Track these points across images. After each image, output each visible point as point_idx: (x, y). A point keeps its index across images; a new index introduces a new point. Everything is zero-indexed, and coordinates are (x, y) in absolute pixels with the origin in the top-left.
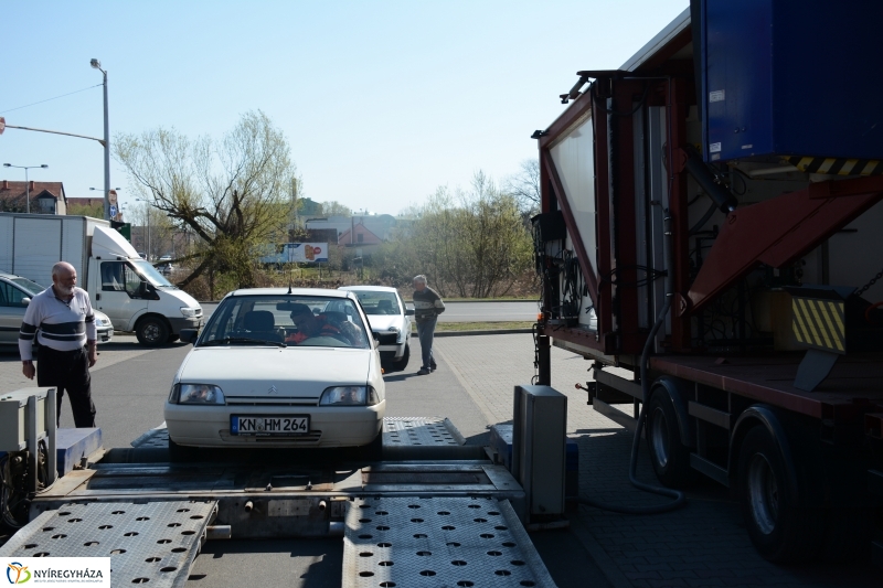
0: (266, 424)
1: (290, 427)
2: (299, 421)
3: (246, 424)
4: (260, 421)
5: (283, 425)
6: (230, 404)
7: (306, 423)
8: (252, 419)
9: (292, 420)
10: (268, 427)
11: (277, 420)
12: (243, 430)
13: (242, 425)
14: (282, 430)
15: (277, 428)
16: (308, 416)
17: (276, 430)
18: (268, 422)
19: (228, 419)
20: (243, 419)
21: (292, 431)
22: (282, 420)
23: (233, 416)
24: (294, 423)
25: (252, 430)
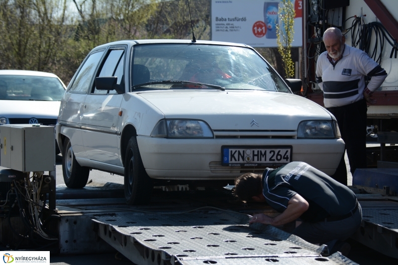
0: (254, 155)
1: (274, 158)
2: (283, 152)
3: (236, 155)
4: (249, 152)
5: (269, 155)
6: (218, 137)
7: (289, 154)
8: (241, 151)
9: (277, 151)
10: (256, 158)
11: (263, 151)
12: (233, 161)
13: (233, 156)
14: (268, 161)
15: (263, 159)
16: (290, 147)
17: (263, 161)
18: (256, 153)
19: (219, 150)
20: (234, 150)
21: (276, 161)
22: (268, 151)
23: (225, 148)
24: (278, 154)
25: (241, 161)
